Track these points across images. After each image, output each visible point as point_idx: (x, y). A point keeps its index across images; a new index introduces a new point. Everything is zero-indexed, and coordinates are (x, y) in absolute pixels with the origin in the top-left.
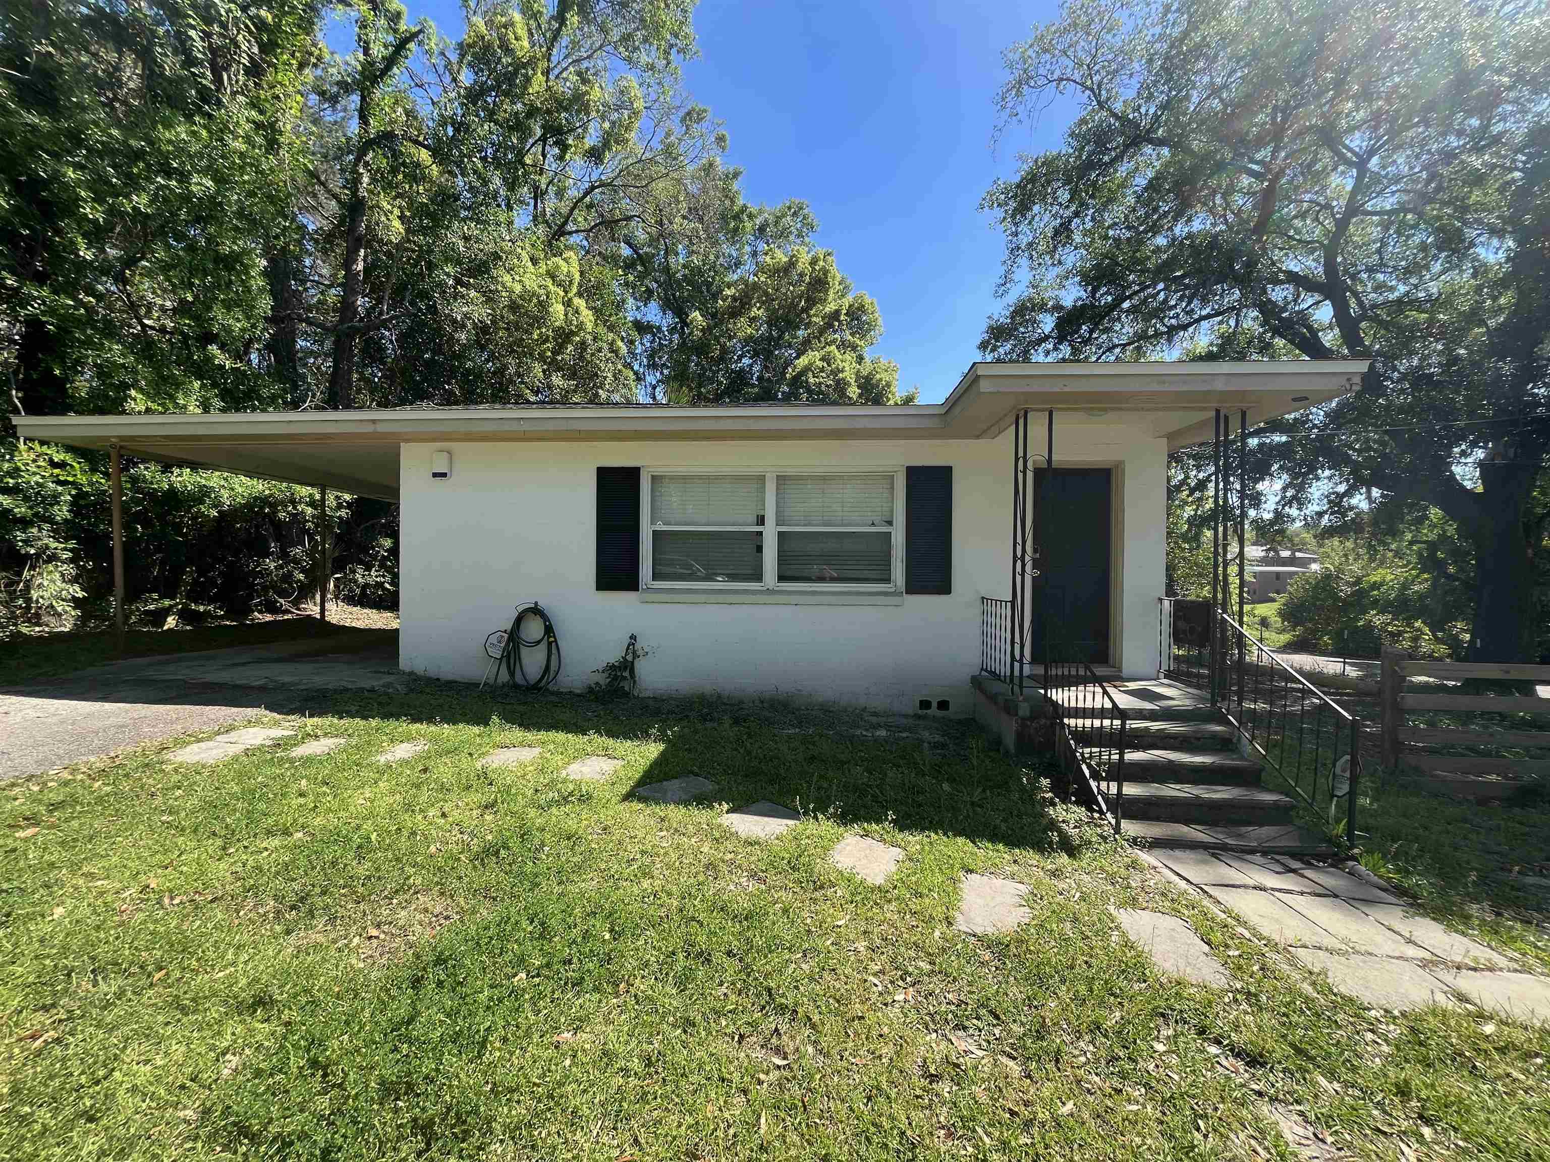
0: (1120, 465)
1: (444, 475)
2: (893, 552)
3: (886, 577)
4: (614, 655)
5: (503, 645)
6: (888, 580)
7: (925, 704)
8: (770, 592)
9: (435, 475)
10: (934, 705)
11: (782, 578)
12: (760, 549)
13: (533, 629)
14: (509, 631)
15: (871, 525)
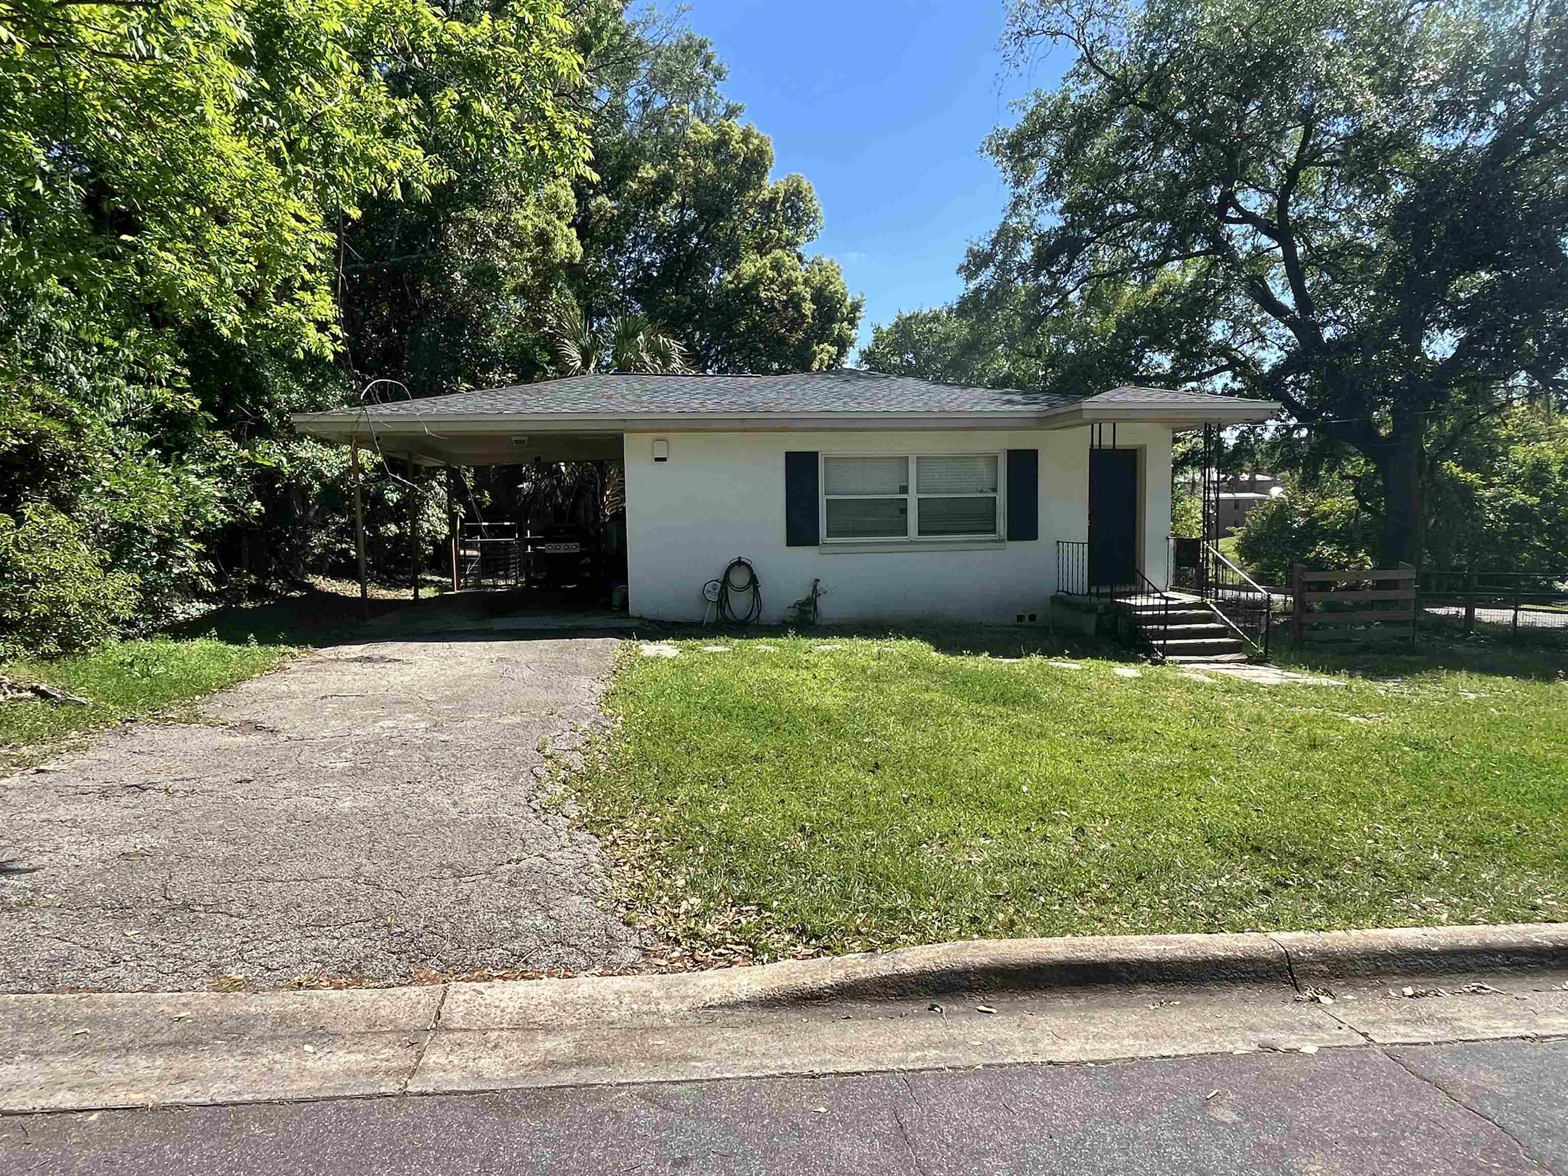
0: (1143, 448)
1: (664, 459)
2: (998, 511)
3: (991, 527)
4: (803, 594)
5: (717, 591)
6: (993, 531)
7: (1020, 618)
8: (913, 542)
9: (657, 460)
10: (1027, 618)
11: (921, 532)
12: (904, 511)
13: (739, 578)
14: (721, 580)
15: (982, 491)
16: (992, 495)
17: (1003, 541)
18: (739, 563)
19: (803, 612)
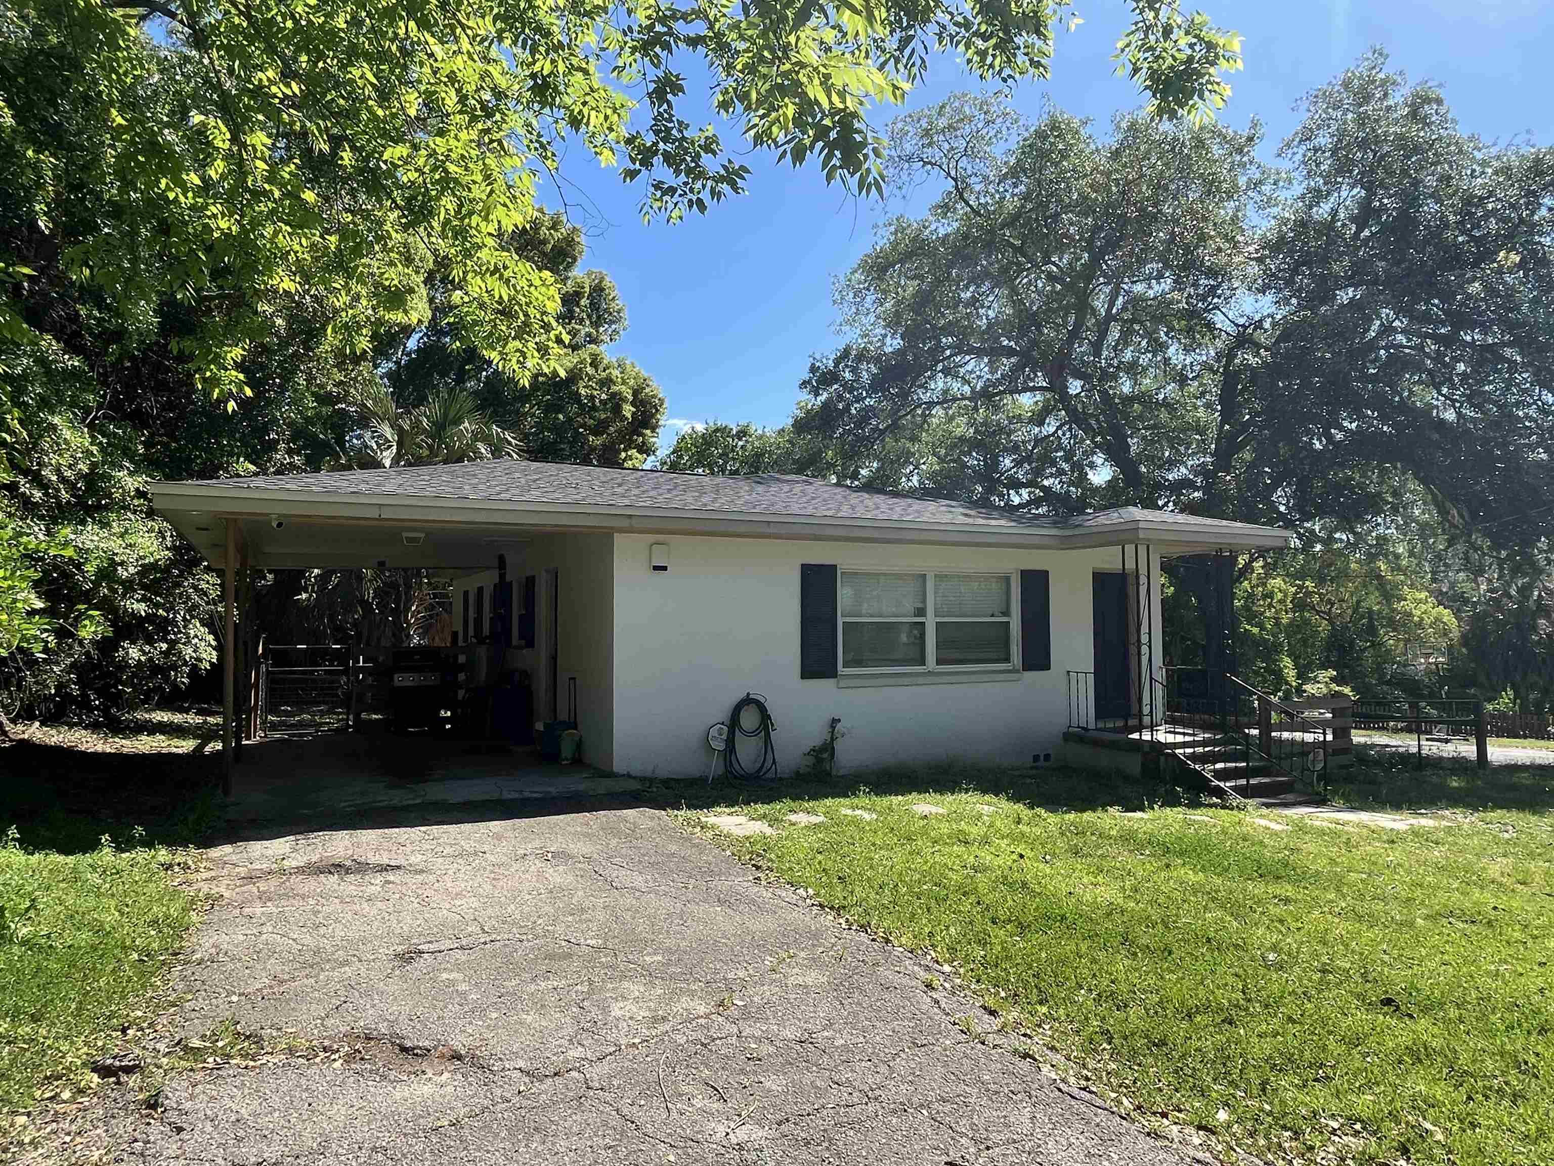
1: (665, 568)
2: (1012, 638)
3: (1003, 656)
4: (819, 738)
5: (724, 737)
6: (1007, 660)
7: (1036, 758)
8: (932, 673)
9: (656, 568)
10: (1042, 758)
11: (939, 662)
12: (923, 636)
13: (749, 720)
14: (727, 722)
15: (992, 616)
16: (1005, 619)
17: (1017, 671)
18: (747, 701)
19: (819, 761)
